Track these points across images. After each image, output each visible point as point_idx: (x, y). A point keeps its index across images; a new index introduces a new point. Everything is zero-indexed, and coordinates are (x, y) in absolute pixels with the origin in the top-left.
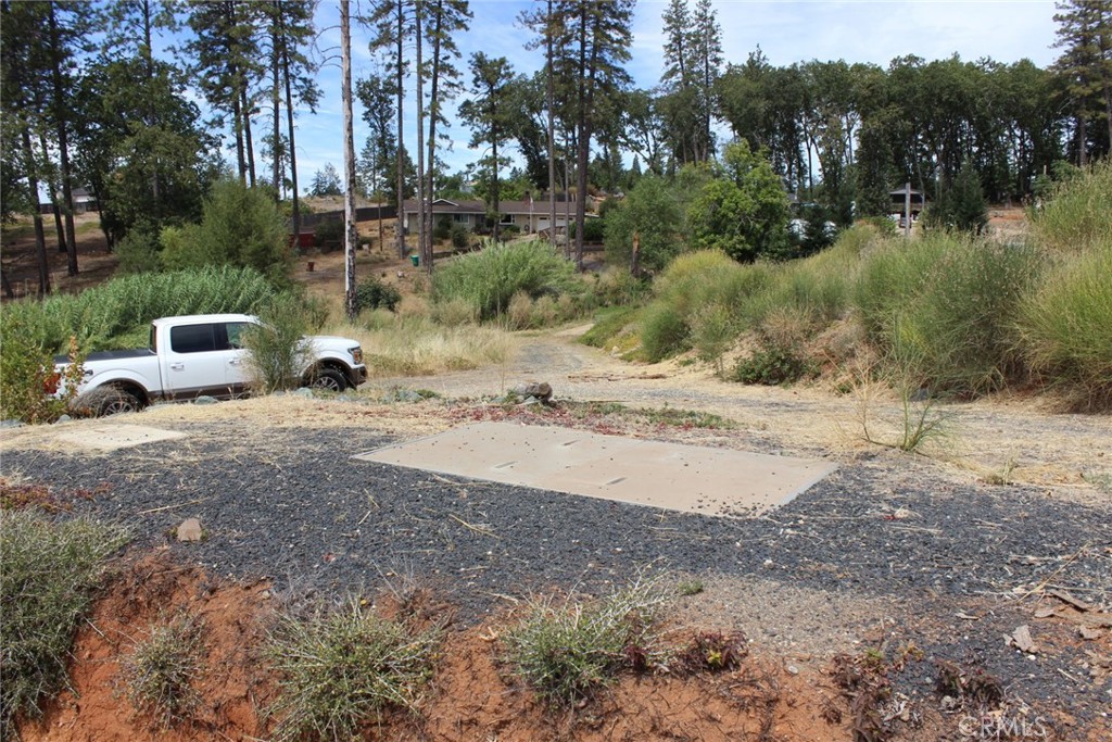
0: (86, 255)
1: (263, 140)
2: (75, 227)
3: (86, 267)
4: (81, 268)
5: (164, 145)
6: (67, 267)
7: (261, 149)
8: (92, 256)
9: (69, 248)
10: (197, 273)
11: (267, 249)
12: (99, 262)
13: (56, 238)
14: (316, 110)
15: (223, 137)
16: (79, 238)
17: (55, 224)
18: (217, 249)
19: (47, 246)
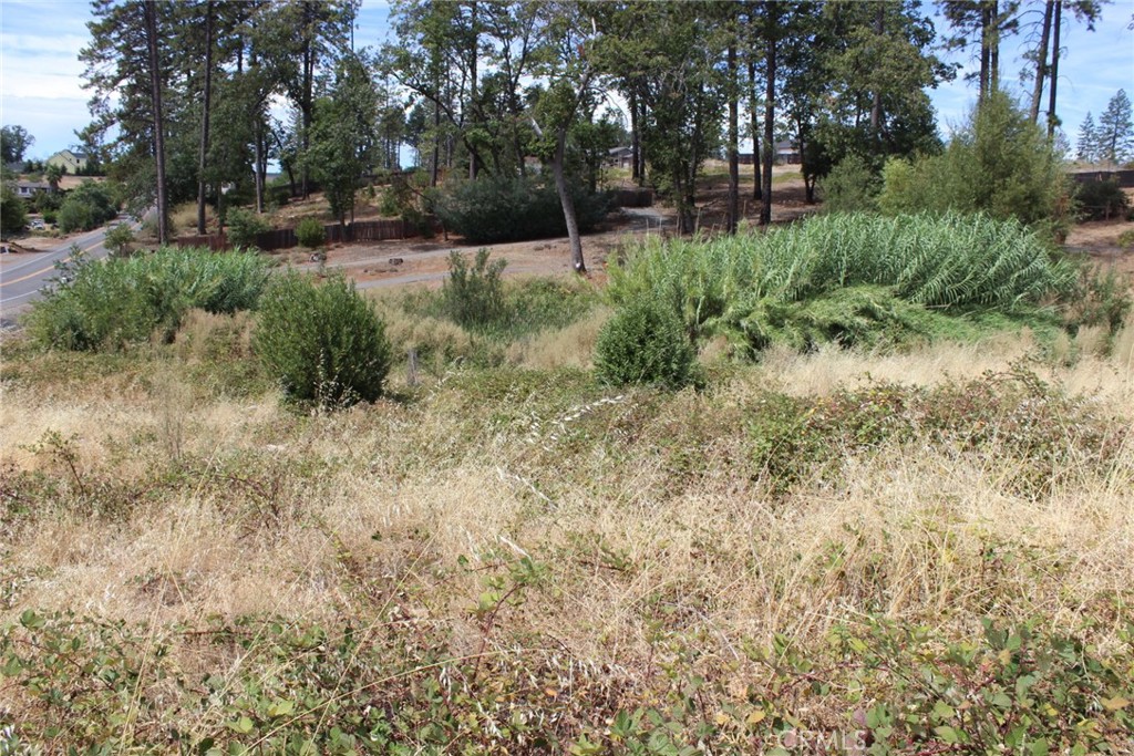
0: (781, 204)
1: (1026, 56)
2: (773, 176)
3: (779, 217)
4: (773, 217)
5: (895, 57)
6: (759, 216)
7: (1020, 69)
8: (788, 205)
9: (763, 196)
10: (936, 220)
11: (1033, 198)
12: (794, 212)
13: (752, 185)
14: (1095, 26)
15: (960, 67)
16: (775, 187)
17: (753, 173)
18: (961, 192)
19: (740, 192)
